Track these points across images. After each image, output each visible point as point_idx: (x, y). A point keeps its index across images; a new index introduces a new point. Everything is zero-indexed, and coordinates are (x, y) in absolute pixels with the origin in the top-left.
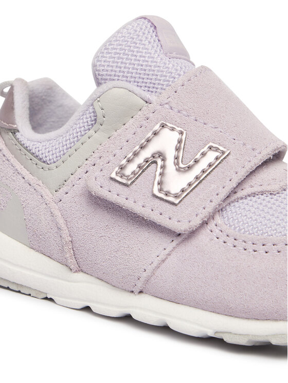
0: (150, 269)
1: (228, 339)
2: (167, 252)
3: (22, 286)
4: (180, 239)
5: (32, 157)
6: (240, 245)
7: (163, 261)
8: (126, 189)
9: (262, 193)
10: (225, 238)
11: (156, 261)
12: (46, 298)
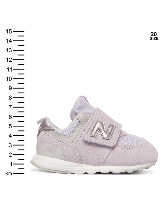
0: (105, 158)
1: (128, 172)
2: (109, 152)
3: (64, 171)
4: (111, 149)
5: (62, 135)
6: (126, 148)
7: (108, 155)
8: (95, 138)
9: (124, 135)
10: (122, 147)
11: (106, 156)
12: (72, 173)
